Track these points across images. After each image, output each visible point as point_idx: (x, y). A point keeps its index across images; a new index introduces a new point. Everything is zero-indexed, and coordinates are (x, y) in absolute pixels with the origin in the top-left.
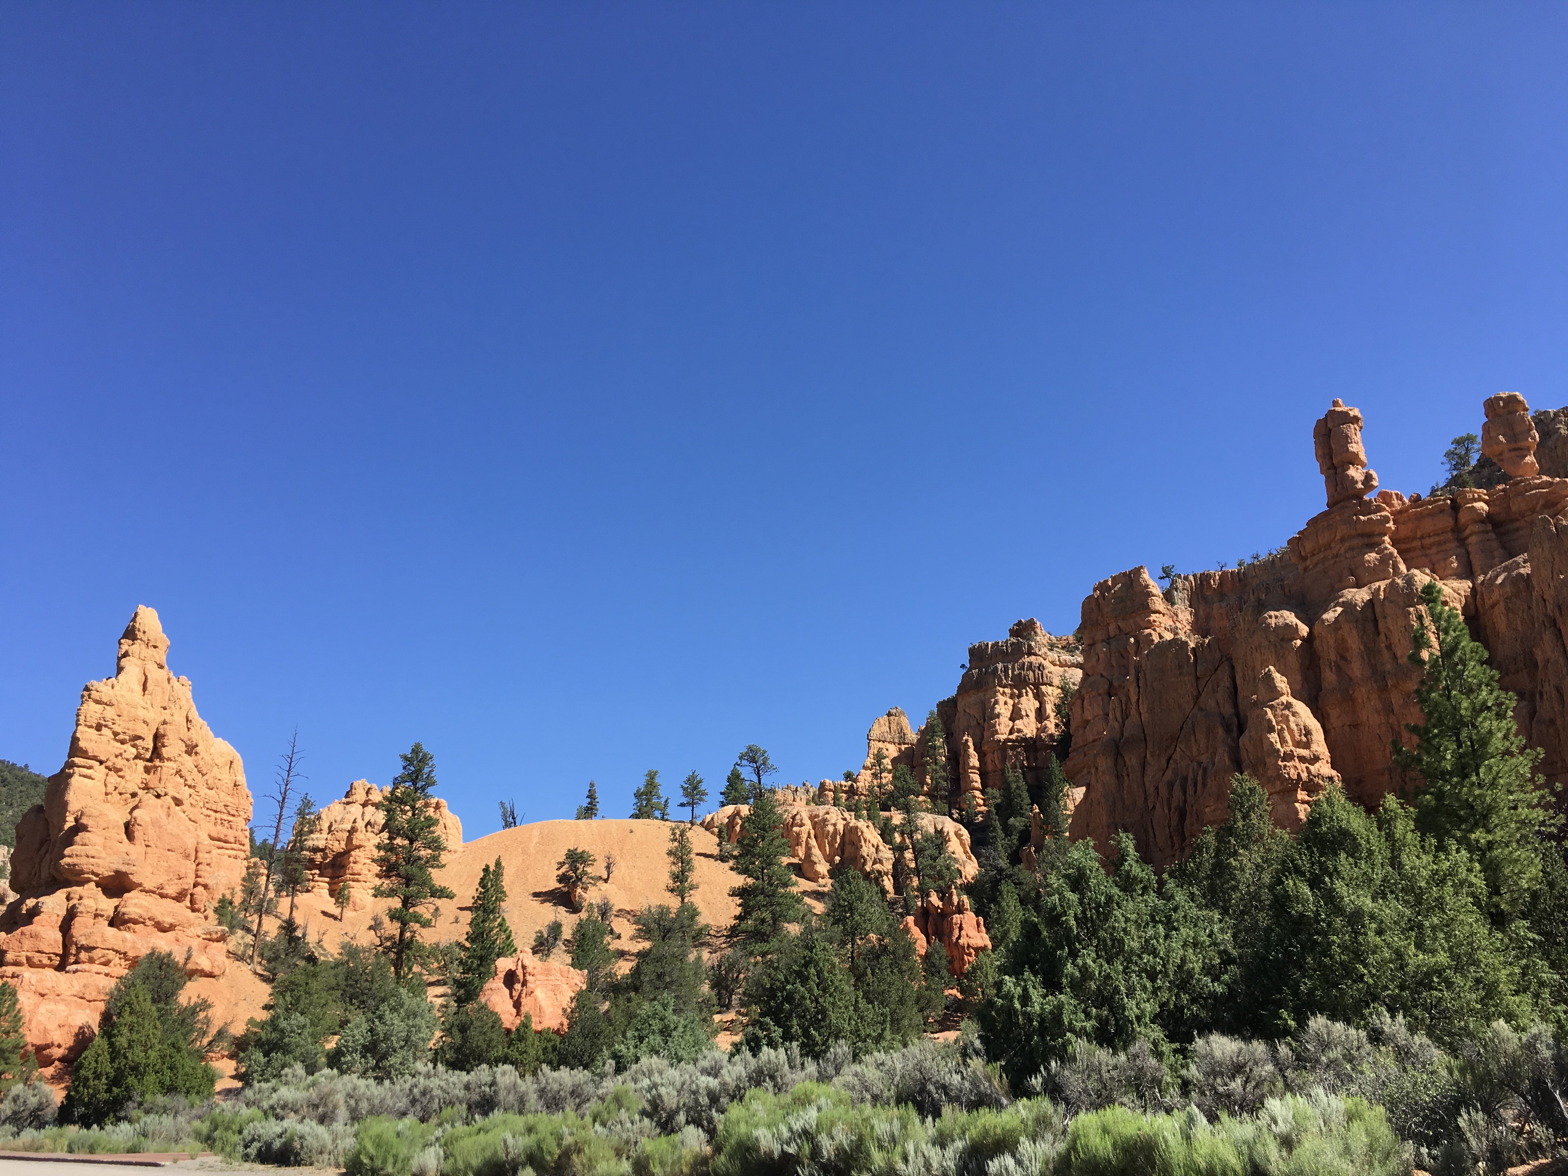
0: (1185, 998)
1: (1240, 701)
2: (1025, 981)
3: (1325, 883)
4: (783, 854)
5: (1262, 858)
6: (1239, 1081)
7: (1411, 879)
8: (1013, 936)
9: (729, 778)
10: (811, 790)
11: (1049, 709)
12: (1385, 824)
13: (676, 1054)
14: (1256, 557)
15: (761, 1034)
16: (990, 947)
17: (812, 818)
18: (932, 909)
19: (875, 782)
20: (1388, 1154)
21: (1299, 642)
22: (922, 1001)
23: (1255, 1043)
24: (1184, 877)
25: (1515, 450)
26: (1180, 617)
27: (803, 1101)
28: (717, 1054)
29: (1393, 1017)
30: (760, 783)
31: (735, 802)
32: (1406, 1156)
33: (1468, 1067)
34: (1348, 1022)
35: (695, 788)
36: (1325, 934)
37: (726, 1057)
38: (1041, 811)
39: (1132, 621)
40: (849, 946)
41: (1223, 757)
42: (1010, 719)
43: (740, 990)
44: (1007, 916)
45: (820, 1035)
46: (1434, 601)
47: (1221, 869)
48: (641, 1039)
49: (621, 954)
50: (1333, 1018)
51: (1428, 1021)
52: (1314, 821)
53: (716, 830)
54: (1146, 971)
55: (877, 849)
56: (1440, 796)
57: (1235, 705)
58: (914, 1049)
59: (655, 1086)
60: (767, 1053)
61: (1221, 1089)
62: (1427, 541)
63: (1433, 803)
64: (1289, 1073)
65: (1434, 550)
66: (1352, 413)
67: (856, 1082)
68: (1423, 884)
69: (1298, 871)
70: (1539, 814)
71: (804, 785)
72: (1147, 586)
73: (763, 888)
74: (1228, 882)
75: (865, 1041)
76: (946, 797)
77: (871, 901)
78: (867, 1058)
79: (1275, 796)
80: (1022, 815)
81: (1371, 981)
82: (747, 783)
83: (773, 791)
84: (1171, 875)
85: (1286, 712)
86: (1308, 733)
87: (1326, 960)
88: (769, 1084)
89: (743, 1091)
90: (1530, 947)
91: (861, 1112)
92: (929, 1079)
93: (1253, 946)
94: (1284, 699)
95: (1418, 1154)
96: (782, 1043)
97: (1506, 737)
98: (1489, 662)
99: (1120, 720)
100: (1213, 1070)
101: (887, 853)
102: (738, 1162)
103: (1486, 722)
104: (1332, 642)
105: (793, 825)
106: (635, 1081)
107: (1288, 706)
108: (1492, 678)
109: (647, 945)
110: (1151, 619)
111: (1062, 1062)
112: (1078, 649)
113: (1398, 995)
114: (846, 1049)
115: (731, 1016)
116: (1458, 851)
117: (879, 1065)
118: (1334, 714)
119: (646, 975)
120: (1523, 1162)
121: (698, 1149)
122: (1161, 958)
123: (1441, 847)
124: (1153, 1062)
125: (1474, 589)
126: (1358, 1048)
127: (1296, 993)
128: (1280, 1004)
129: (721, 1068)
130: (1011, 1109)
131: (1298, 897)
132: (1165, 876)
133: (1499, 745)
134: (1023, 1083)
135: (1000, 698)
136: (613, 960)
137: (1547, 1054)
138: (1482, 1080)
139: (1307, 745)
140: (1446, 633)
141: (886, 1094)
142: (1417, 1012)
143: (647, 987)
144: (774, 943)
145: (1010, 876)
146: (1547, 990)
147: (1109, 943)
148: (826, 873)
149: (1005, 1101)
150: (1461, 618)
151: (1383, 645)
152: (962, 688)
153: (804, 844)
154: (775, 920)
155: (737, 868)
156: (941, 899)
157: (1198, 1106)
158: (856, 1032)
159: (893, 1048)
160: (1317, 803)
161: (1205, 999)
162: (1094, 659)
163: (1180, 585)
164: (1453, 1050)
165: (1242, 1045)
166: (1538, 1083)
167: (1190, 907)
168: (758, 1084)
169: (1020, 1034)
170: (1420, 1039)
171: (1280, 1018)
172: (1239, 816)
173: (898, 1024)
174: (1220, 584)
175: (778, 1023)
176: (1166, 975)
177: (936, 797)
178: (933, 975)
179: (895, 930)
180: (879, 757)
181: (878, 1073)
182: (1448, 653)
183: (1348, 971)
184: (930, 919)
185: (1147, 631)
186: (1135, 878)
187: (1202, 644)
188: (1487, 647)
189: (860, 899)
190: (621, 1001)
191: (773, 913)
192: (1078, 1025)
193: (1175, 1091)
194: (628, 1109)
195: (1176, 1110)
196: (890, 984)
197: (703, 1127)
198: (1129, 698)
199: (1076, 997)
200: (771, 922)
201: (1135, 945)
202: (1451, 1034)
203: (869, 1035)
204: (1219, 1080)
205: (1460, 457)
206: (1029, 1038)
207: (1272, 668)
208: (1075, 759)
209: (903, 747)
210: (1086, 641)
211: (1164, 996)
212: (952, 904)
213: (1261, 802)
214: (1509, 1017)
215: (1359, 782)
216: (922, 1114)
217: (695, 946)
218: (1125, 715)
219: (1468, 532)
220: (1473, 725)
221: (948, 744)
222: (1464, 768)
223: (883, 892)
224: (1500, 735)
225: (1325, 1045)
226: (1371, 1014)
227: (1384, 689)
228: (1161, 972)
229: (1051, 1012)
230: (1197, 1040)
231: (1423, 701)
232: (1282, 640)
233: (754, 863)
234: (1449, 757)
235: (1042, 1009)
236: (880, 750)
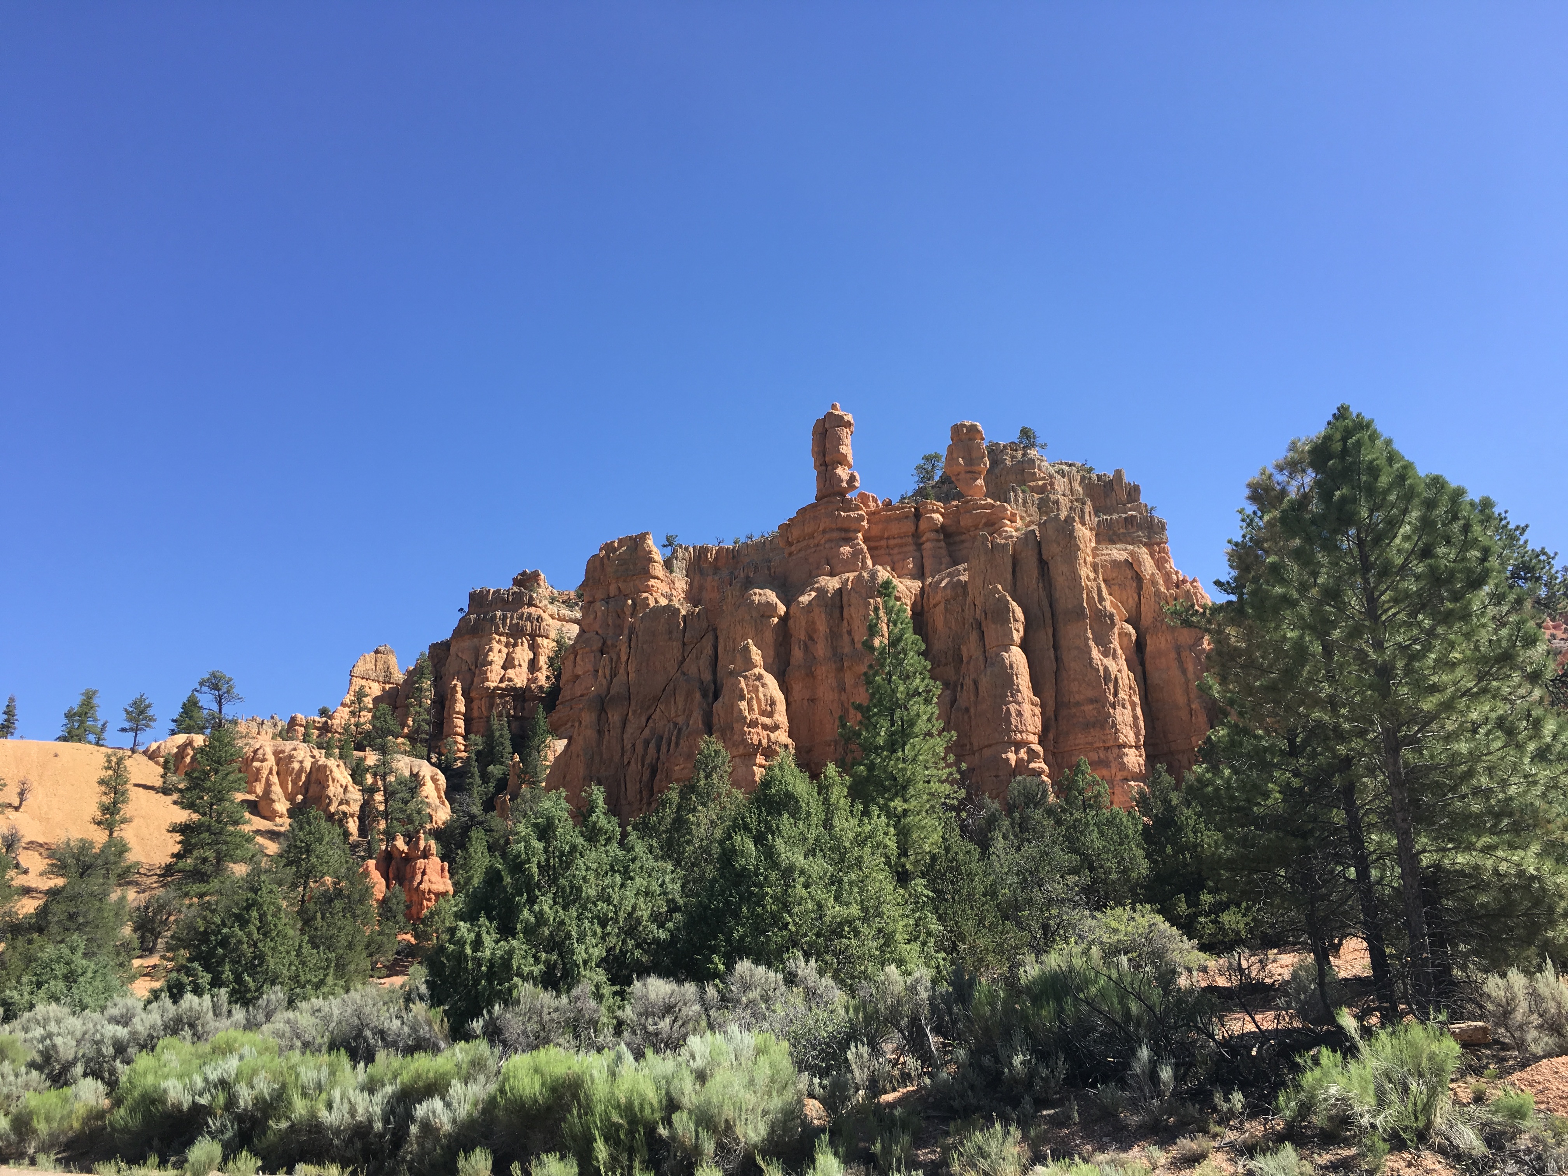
0: (631, 943)
1: (719, 669)
2: (480, 927)
3: (767, 840)
4: (238, 790)
5: (717, 814)
6: (668, 1020)
7: (839, 839)
8: (476, 882)
9: (184, 704)
10: (280, 724)
11: (543, 661)
12: (823, 789)
13: (80, 1001)
14: (750, 537)
15: (186, 980)
16: (451, 892)
17: (276, 753)
18: (396, 853)
19: (353, 720)
20: (786, 1085)
21: (776, 620)
22: (373, 946)
23: (687, 985)
24: (645, 830)
25: (969, 472)
26: (677, 584)
27: (224, 1050)
28: (130, 1002)
29: (807, 961)
30: (220, 711)
31: (188, 730)
32: (801, 1086)
33: (862, 1006)
34: (769, 965)
35: (142, 712)
36: (761, 886)
37: (142, 1005)
38: (522, 760)
39: (631, 584)
40: (301, 889)
41: (697, 719)
42: (503, 668)
43: (169, 934)
44: (473, 862)
45: (254, 981)
46: (889, 595)
47: (680, 824)
48: (39, 985)
49: (27, 891)
50: (757, 962)
51: (835, 966)
52: (766, 784)
53: (162, 760)
54: (598, 917)
55: (346, 790)
56: (871, 767)
57: (714, 672)
58: (355, 995)
59: (50, 1036)
60: (189, 1000)
61: (650, 1029)
62: (892, 542)
63: (865, 773)
64: (712, 1013)
65: (896, 551)
66: (846, 418)
67: (287, 1029)
68: (848, 844)
69: (747, 828)
70: (946, 788)
71: (272, 718)
72: (650, 552)
73: (209, 826)
74: (684, 836)
75: (304, 987)
76: (426, 741)
77: (331, 843)
78: (304, 1005)
79: (737, 759)
80: (502, 763)
81: (794, 929)
82: (206, 712)
83: (235, 722)
84: (634, 828)
85: (757, 683)
86: (773, 703)
87: (759, 909)
88: (187, 1032)
89: (155, 1040)
90: (924, 902)
91: (287, 1059)
92: (367, 1025)
93: (698, 895)
94: (757, 671)
95: (811, 1084)
96: (210, 990)
97: (929, 720)
98: (925, 654)
99: (608, 677)
100: (647, 1011)
101: (356, 795)
102: (139, 1116)
103: (916, 706)
104: (803, 623)
105: (253, 760)
106: (26, 1030)
107: (760, 677)
108: (925, 667)
109: (60, 882)
110: (650, 583)
111: (506, 1005)
112: (577, 604)
113: (815, 942)
114: (281, 995)
115: (154, 960)
116: (879, 817)
117: (316, 1011)
118: (797, 689)
119: (54, 915)
120: (894, 1090)
121: (95, 1104)
122: (614, 906)
123: (866, 813)
124: (593, 1004)
125: (922, 589)
126: (775, 990)
127: (729, 940)
128: (714, 950)
129: (134, 1016)
130: (447, 1053)
131: (743, 851)
132: (629, 828)
133: (923, 727)
134: (463, 1027)
135: (496, 646)
136: (16, 897)
137: (924, 995)
138: (871, 1017)
139: (770, 715)
140: (895, 625)
141: (319, 1040)
142: (828, 958)
143: (54, 928)
144: (215, 884)
145: (481, 823)
146: (932, 940)
147: (568, 890)
148: (285, 812)
149: (442, 1045)
150: (909, 613)
151: (845, 630)
152: (457, 633)
153: (263, 780)
154: (219, 860)
155: (182, 803)
156: (407, 843)
157: (628, 1045)
158: (296, 978)
159: (333, 994)
160: (770, 768)
161: (649, 944)
162: (592, 617)
163: (680, 555)
164: (852, 992)
165: (674, 986)
166: (915, 1020)
167: (648, 859)
168: (175, 1032)
169: (467, 979)
170: (827, 981)
171: (712, 962)
172: (702, 774)
173: (344, 969)
174: (716, 558)
175: (207, 969)
176: (617, 921)
177: (416, 740)
178: (388, 919)
179: (354, 873)
180: (360, 695)
181: (313, 1020)
182: (894, 642)
183: (776, 921)
184: (393, 863)
185: (645, 595)
186: (601, 829)
187: (693, 613)
188: (925, 640)
189: (320, 840)
190: (20, 943)
191: (218, 852)
192: (526, 970)
193: (608, 1032)
194: (13, 1061)
195: (606, 1049)
196: (340, 929)
197: (102, 1079)
198: (619, 658)
199: (528, 941)
200: (214, 861)
201: (592, 892)
202: (852, 977)
203: (309, 981)
204: (650, 1020)
205: (927, 472)
206: (477, 982)
207: (750, 641)
208: (561, 711)
209: (388, 687)
210: (586, 598)
211: (612, 941)
212: (418, 849)
213: (723, 764)
214: (900, 963)
215: (809, 751)
216: (355, 1060)
217: (120, 885)
218: (614, 674)
219: (924, 538)
220: (906, 707)
221: (435, 687)
222: (893, 745)
223: (346, 834)
224: (925, 718)
225: (746, 987)
226: (789, 958)
227: (841, 669)
228: (612, 918)
229: (502, 957)
230: (635, 982)
231: (869, 682)
232: (762, 616)
233: (202, 798)
234: (883, 734)
235: (493, 954)
236: (362, 687)
